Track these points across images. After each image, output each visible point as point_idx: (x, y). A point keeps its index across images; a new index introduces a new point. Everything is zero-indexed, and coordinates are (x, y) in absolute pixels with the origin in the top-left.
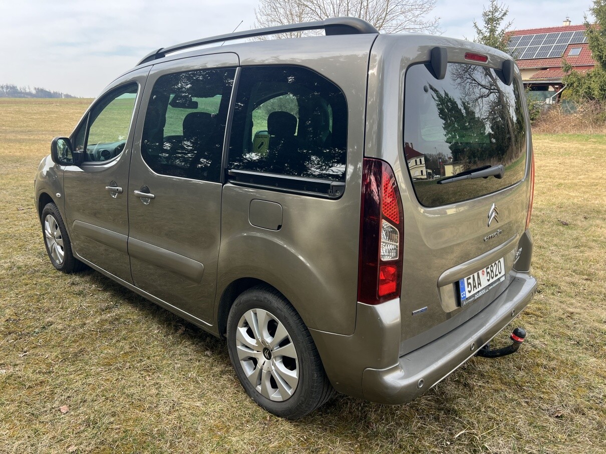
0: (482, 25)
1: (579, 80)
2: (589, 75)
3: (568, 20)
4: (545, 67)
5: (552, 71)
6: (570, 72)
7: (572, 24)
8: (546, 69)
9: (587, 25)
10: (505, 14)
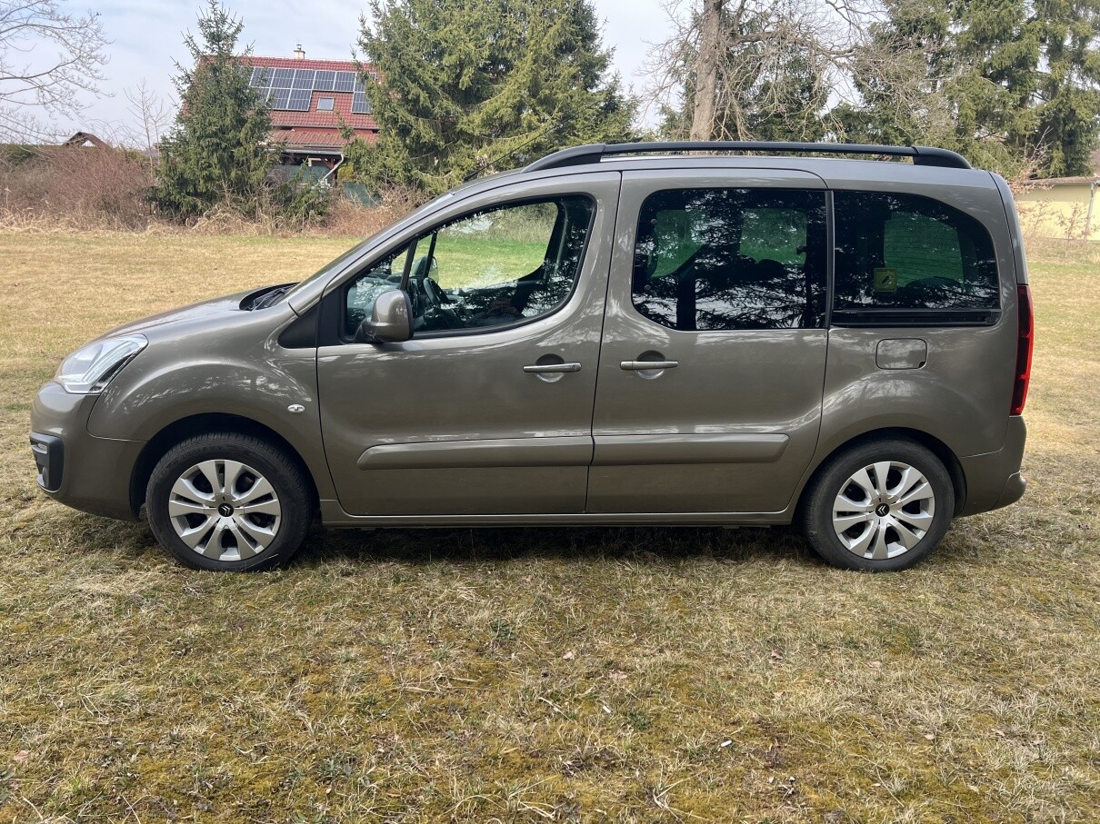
0: (202, 43)
1: (369, 153)
2: (379, 146)
3: (300, 51)
4: (287, 125)
5: (300, 133)
6: (352, 139)
7: (309, 57)
8: (290, 128)
9: (359, 66)
10: (238, 30)
